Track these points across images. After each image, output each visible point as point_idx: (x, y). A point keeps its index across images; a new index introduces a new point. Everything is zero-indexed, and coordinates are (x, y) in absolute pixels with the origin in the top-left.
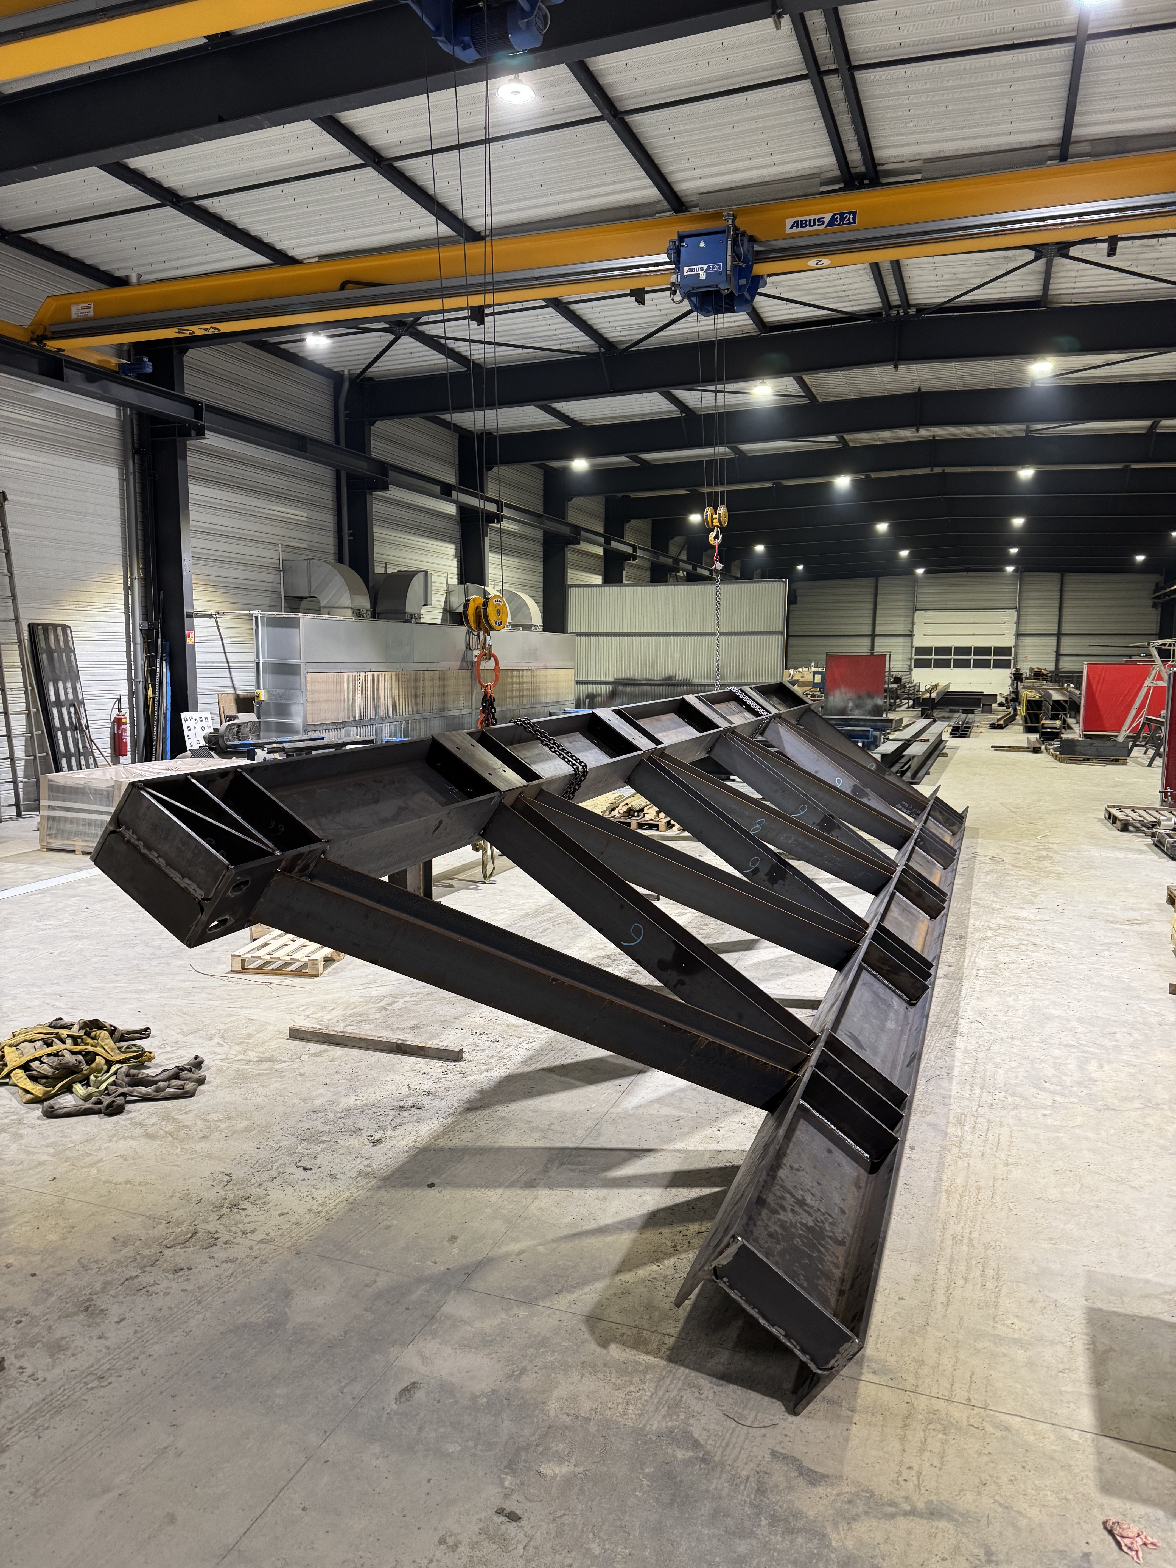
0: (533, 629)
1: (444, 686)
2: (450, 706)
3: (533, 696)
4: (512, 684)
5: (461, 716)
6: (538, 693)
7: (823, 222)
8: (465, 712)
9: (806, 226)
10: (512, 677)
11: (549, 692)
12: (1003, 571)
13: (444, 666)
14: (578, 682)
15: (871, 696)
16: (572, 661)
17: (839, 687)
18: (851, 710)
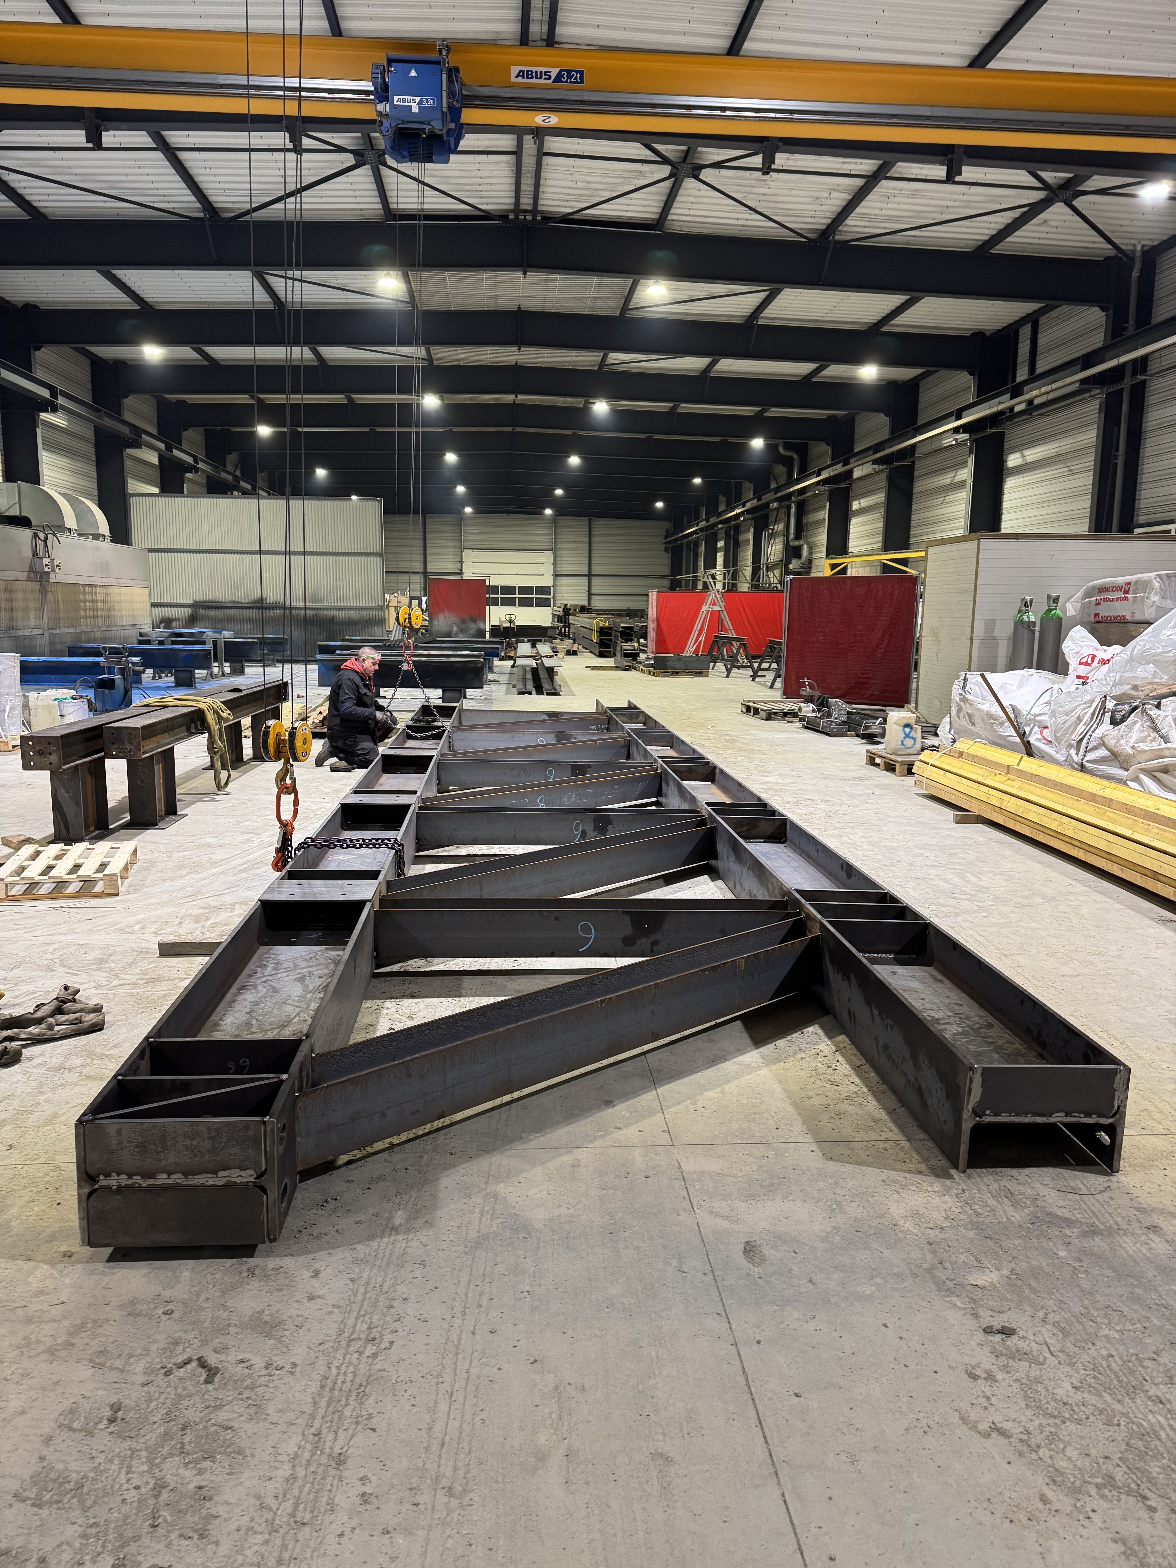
0: (101, 539)
1: (11, 600)
2: (20, 624)
3: (109, 617)
4: (85, 601)
5: (32, 637)
6: (112, 613)
7: (550, 78)
8: (36, 632)
9: (532, 78)
10: (84, 593)
11: (124, 613)
12: (541, 514)
13: (9, 575)
14: (154, 605)
15: (474, 620)
16: (147, 580)
17: (443, 611)
18: (456, 634)
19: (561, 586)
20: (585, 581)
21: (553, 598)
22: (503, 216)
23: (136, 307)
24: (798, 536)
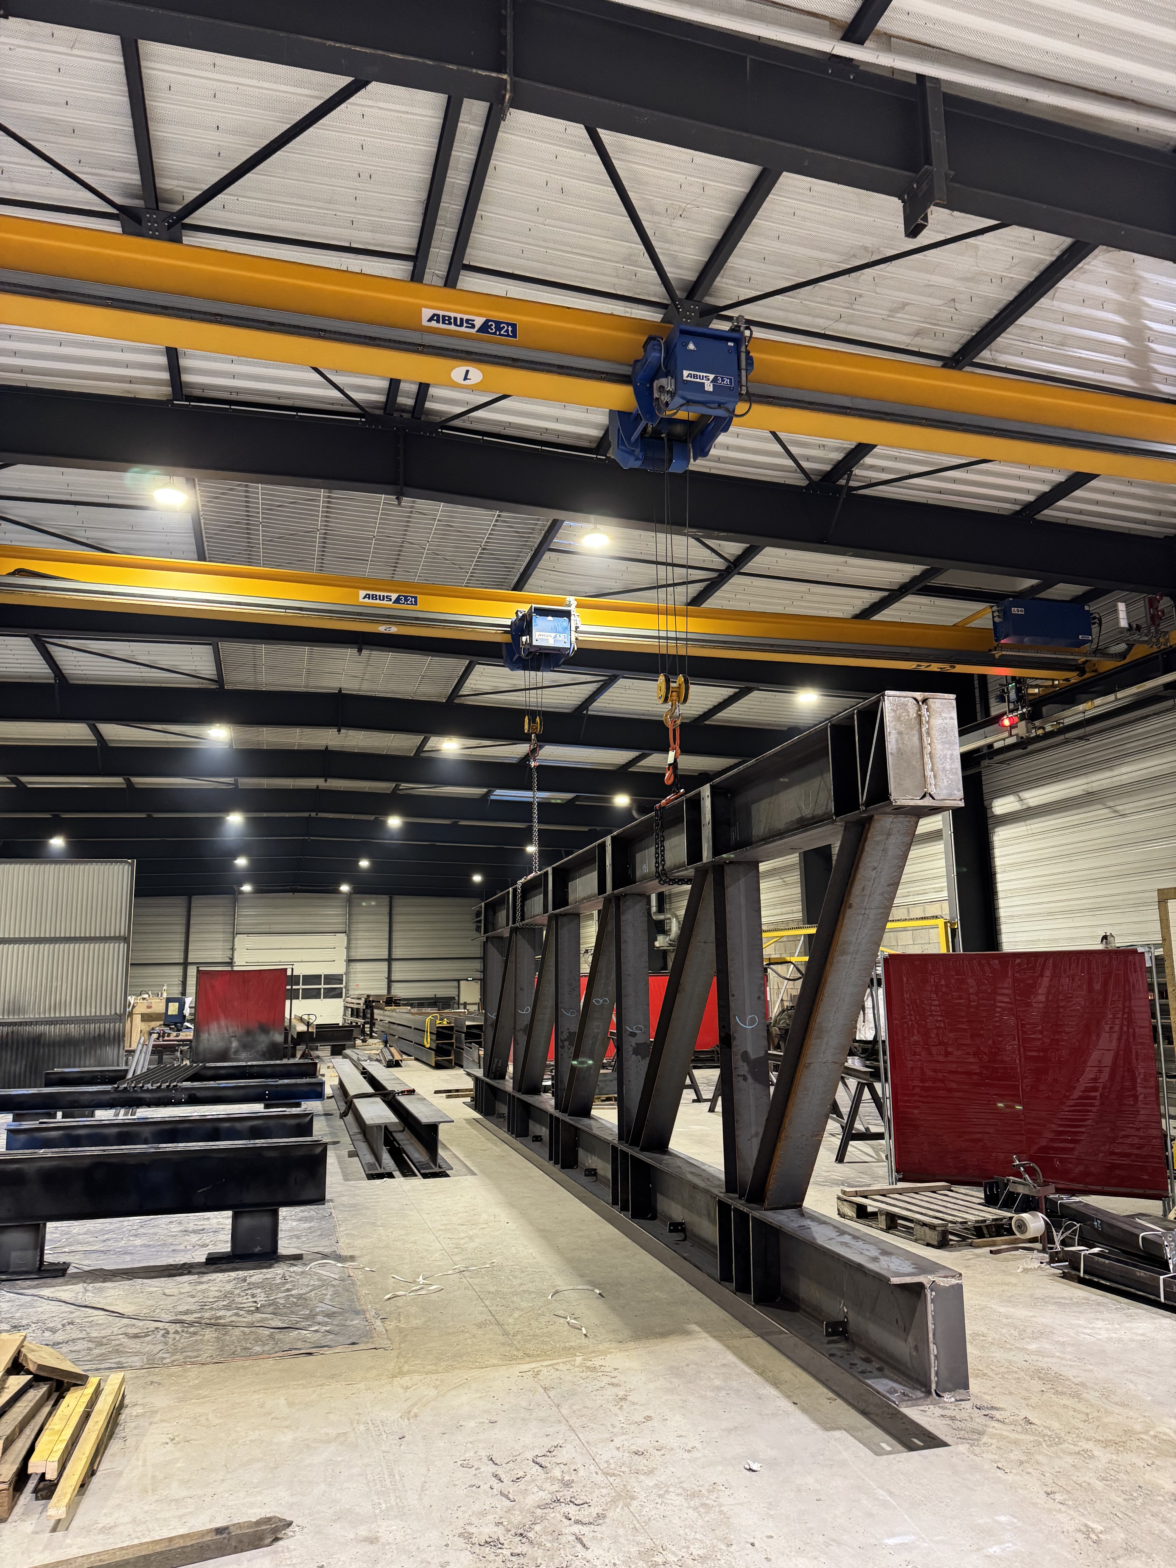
12: (336, 890)
17: (217, 1019)
18: (236, 1052)
19: (355, 973)
20: (384, 966)
21: (346, 987)
24: (661, 909)
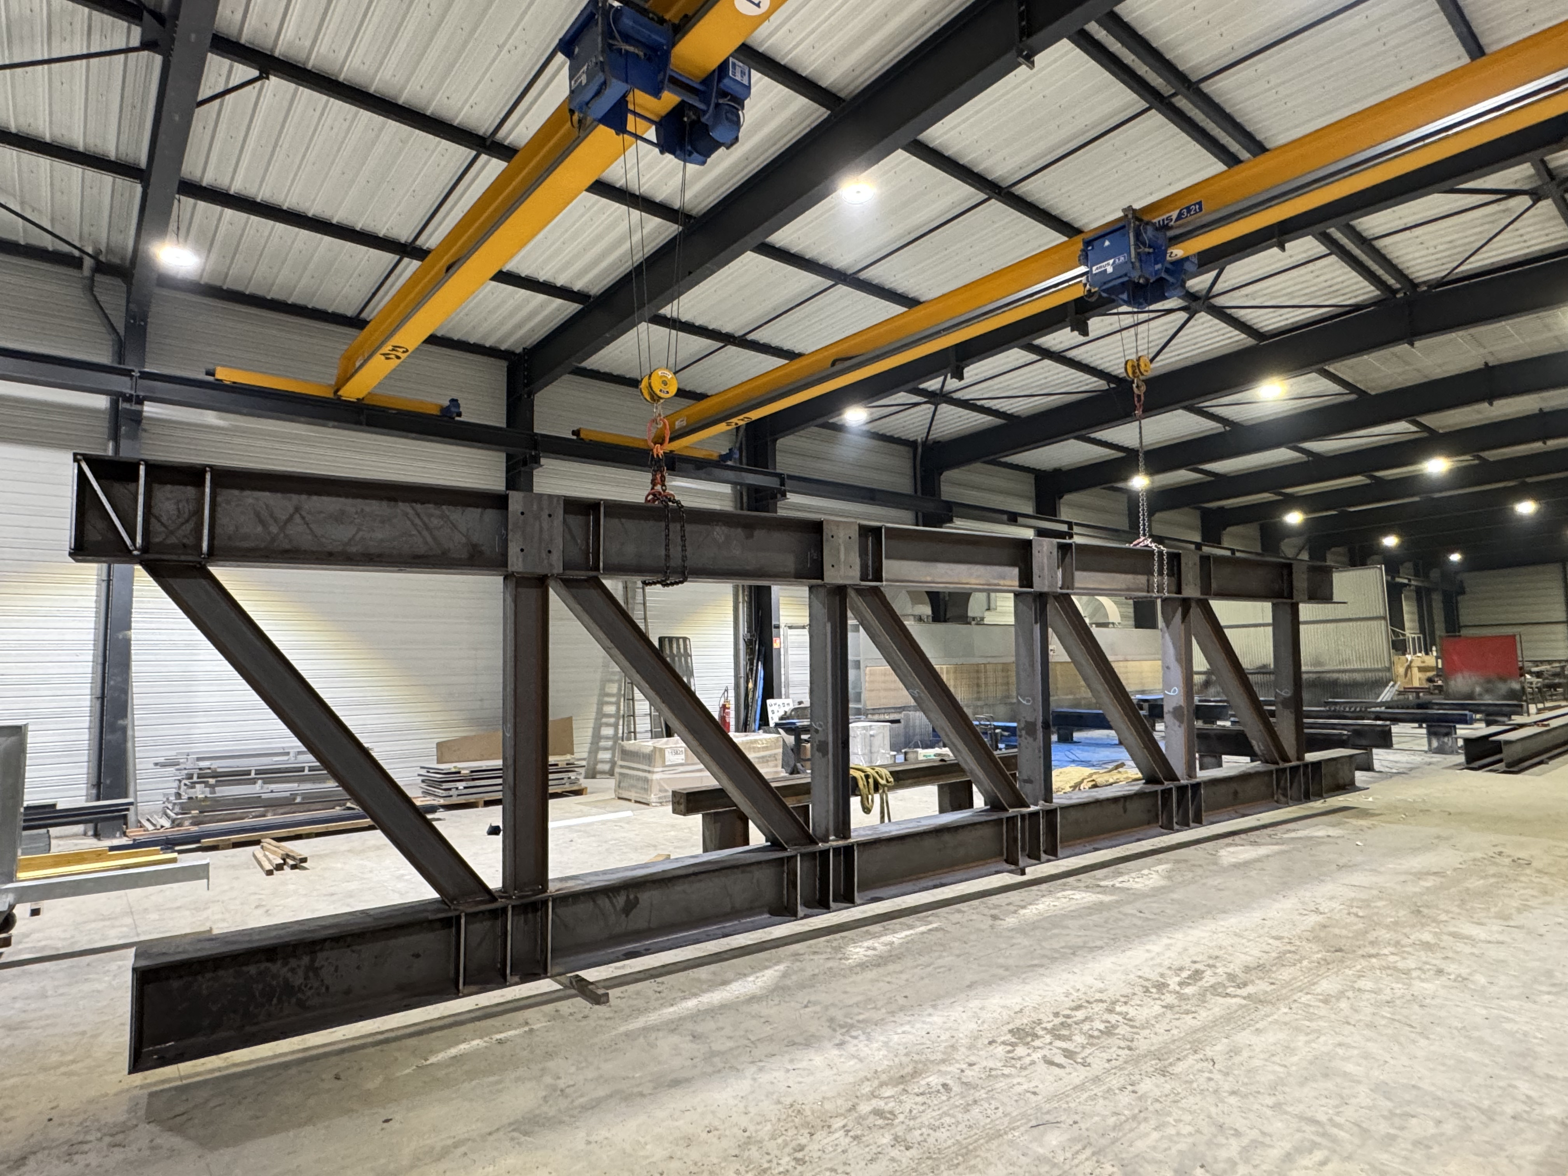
0: (1108, 626)
13: (1002, 660)
15: (1503, 679)
17: (1460, 671)
18: (1480, 695)
22: (1376, 303)
23: (1121, 454)
